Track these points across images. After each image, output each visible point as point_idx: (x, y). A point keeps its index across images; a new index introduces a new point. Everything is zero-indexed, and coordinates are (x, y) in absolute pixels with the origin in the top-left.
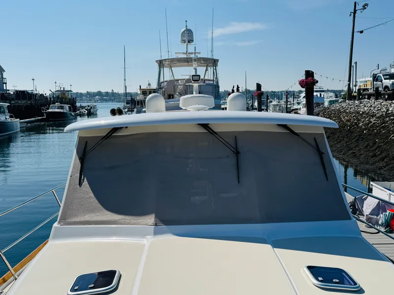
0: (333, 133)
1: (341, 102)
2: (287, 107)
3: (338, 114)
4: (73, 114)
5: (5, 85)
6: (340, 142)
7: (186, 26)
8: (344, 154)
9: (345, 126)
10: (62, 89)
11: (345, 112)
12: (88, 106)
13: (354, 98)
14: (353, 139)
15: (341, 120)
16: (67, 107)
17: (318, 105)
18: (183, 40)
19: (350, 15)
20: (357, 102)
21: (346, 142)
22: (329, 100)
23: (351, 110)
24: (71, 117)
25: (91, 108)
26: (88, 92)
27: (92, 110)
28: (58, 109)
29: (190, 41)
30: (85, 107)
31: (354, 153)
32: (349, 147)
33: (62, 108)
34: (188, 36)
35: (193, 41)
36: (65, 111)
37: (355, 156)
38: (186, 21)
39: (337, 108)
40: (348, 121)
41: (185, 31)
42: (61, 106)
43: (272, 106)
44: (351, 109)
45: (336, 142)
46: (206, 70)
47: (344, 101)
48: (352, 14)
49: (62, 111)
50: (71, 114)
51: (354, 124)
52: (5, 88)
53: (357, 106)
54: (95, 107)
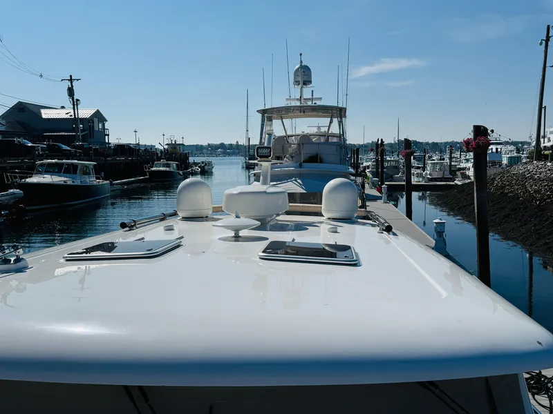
0: (516, 209)
1: (526, 163)
2: (451, 165)
3: (522, 181)
4: (181, 172)
5: (107, 137)
6: (525, 225)
7: (301, 62)
8: (531, 245)
9: (533, 200)
10: (173, 142)
11: (532, 177)
12: (203, 163)
13: (546, 158)
14: (546, 221)
15: (526, 190)
16: (174, 164)
17: (494, 164)
18: (296, 82)
19: (541, 44)
20: (549, 164)
21: (535, 225)
22: (508, 156)
23: (542, 176)
24: (179, 177)
25: (206, 164)
26: (209, 144)
27: (206, 167)
28: (164, 167)
29: (307, 82)
30: (199, 163)
31: (546, 244)
32: (539, 233)
33: (168, 165)
34: (304, 76)
35: (310, 82)
36: (172, 170)
37: (549, 248)
38: (301, 55)
39: (521, 172)
40: (536, 192)
41: (299, 68)
42: (167, 164)
43: (430, 165)
44: (540, 174)
45: (519, 224)
46: (330, 123)
47: (529, 162)
48: (544, 42)
49: (168, 169)
50: (179, 173)
51: (545, 197)
52: (107, 141)
53: (549, 170)
54: (210, 164)
